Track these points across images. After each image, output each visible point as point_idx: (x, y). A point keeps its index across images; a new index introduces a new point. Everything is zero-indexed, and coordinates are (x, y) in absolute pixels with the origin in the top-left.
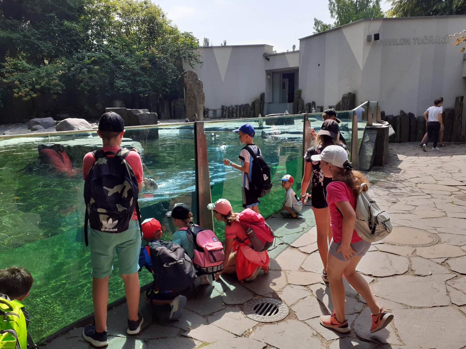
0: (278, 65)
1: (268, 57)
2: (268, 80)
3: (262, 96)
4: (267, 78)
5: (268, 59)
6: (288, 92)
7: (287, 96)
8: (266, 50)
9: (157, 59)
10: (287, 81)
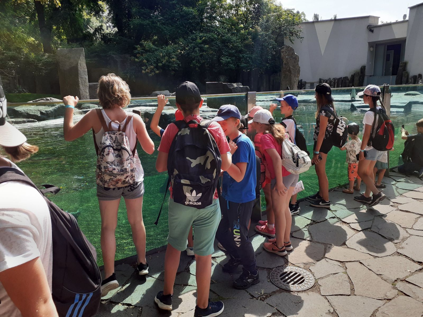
0: (382, 37)
1: (372, 29)
2: (370, 53)
3: (363, 69)
4: (369, 50)
5: (372, 31)
6: (392, 64)
7: (391, 69)
8: (371, 22)
9: (260, 36)
10: (392, 53)
